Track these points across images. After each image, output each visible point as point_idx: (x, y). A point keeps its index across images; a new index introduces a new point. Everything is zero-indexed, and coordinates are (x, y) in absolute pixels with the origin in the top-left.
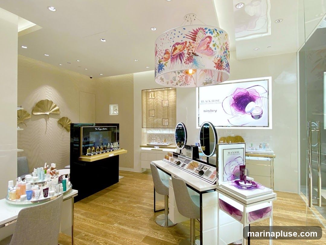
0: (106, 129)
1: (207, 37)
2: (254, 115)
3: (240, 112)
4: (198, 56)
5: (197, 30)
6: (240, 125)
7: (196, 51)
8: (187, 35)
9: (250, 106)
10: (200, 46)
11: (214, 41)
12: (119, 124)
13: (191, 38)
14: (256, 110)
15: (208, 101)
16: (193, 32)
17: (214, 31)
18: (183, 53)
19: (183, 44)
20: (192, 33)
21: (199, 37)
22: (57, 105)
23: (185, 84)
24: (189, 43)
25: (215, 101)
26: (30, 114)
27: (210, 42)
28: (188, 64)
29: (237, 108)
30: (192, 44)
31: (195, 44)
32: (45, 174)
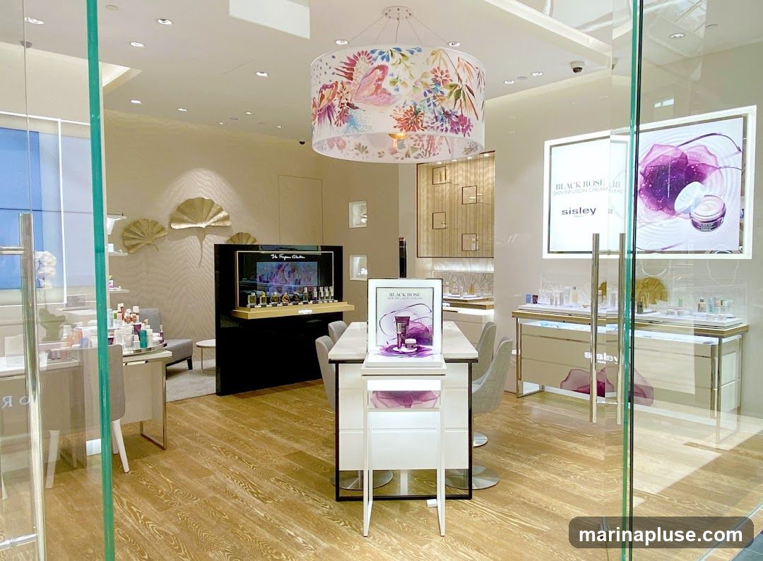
0: (301, 257)
1: (376, 68)
2: (698, 219)
3: (660, 212)
4: (357, 108)
5: (355, 56)
6: (659, 248)
7: (353, 100)
8: (338, 69)
9: (690, 195)
10: (361, 87)
11: (392, 75)
12: (342, 247)
13: (343, 74)
14: (706, 205)
15: (574, 186)
16: (348, 62)
17: (394, 53)
18: (332, 104)
19: (332, 86)
20: (346, 64)
21: (360, 70)
22: (223, 208)
23: (428, 154)
24: (342, 84)
25: (592, 183)
26: (167, 227)
27: (383, 77)
28: (340, 125)
29: (652, 202)
30: (347, 86)
31: (351, 85)
32: (114, 320)
